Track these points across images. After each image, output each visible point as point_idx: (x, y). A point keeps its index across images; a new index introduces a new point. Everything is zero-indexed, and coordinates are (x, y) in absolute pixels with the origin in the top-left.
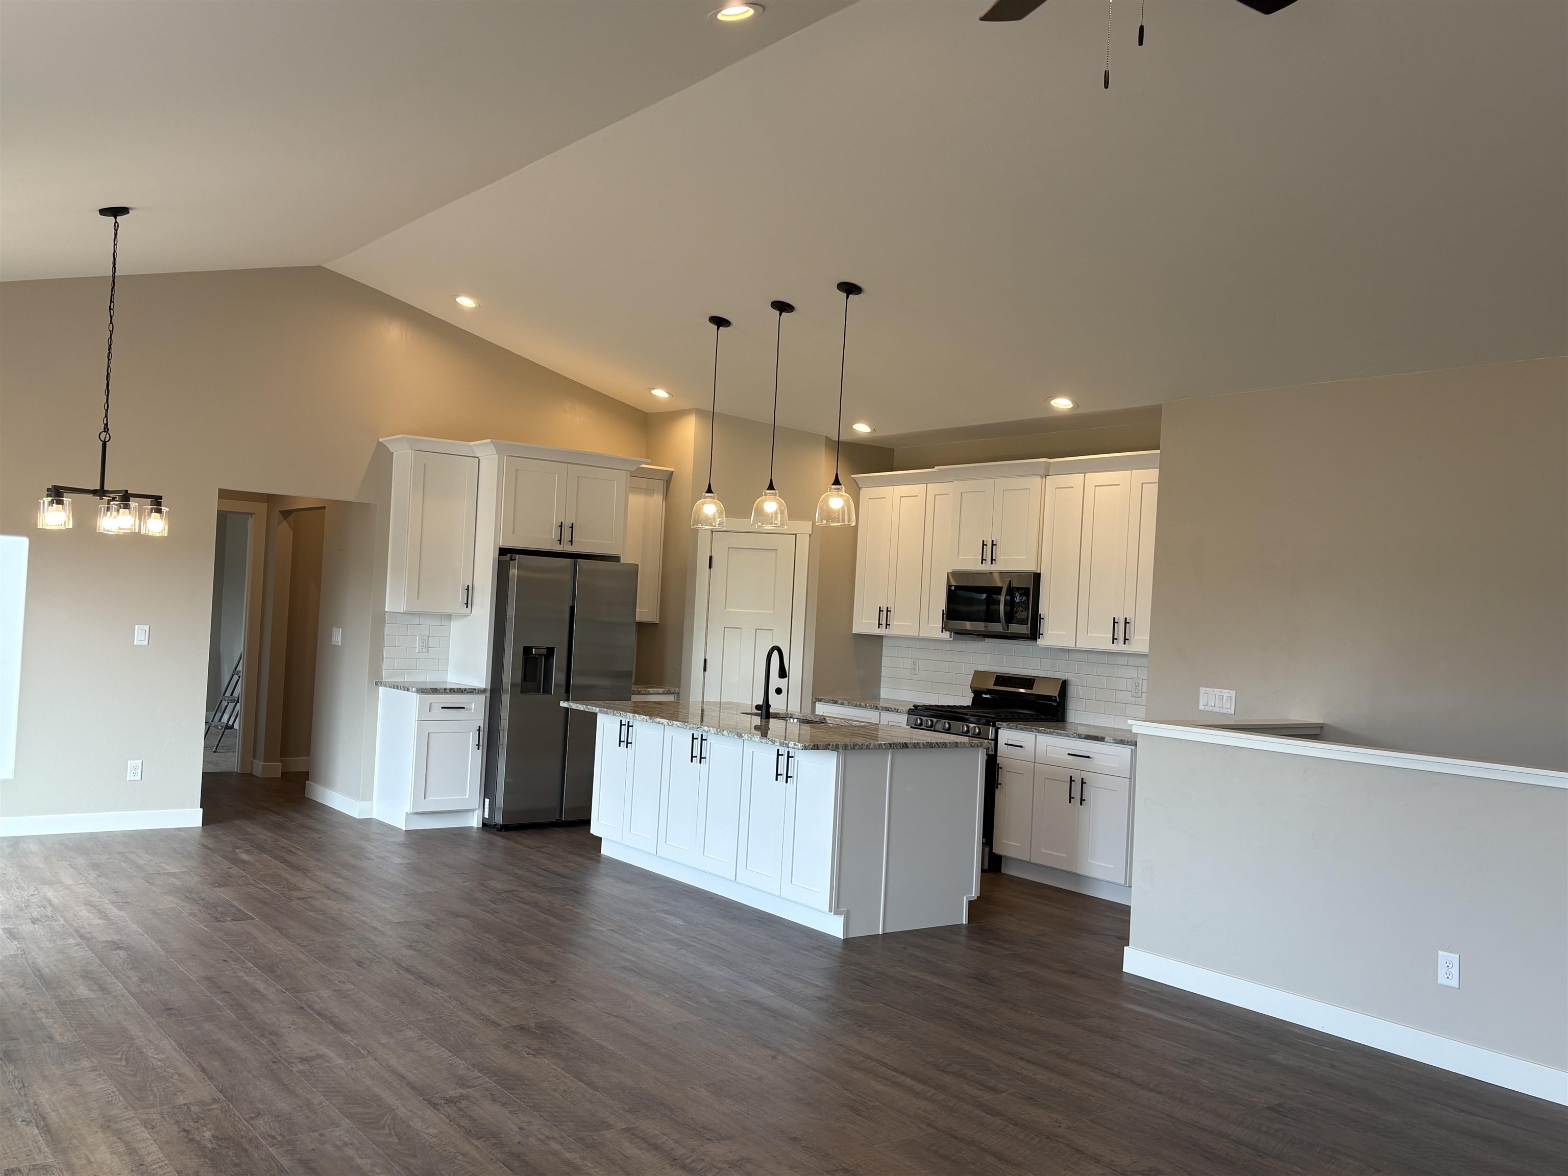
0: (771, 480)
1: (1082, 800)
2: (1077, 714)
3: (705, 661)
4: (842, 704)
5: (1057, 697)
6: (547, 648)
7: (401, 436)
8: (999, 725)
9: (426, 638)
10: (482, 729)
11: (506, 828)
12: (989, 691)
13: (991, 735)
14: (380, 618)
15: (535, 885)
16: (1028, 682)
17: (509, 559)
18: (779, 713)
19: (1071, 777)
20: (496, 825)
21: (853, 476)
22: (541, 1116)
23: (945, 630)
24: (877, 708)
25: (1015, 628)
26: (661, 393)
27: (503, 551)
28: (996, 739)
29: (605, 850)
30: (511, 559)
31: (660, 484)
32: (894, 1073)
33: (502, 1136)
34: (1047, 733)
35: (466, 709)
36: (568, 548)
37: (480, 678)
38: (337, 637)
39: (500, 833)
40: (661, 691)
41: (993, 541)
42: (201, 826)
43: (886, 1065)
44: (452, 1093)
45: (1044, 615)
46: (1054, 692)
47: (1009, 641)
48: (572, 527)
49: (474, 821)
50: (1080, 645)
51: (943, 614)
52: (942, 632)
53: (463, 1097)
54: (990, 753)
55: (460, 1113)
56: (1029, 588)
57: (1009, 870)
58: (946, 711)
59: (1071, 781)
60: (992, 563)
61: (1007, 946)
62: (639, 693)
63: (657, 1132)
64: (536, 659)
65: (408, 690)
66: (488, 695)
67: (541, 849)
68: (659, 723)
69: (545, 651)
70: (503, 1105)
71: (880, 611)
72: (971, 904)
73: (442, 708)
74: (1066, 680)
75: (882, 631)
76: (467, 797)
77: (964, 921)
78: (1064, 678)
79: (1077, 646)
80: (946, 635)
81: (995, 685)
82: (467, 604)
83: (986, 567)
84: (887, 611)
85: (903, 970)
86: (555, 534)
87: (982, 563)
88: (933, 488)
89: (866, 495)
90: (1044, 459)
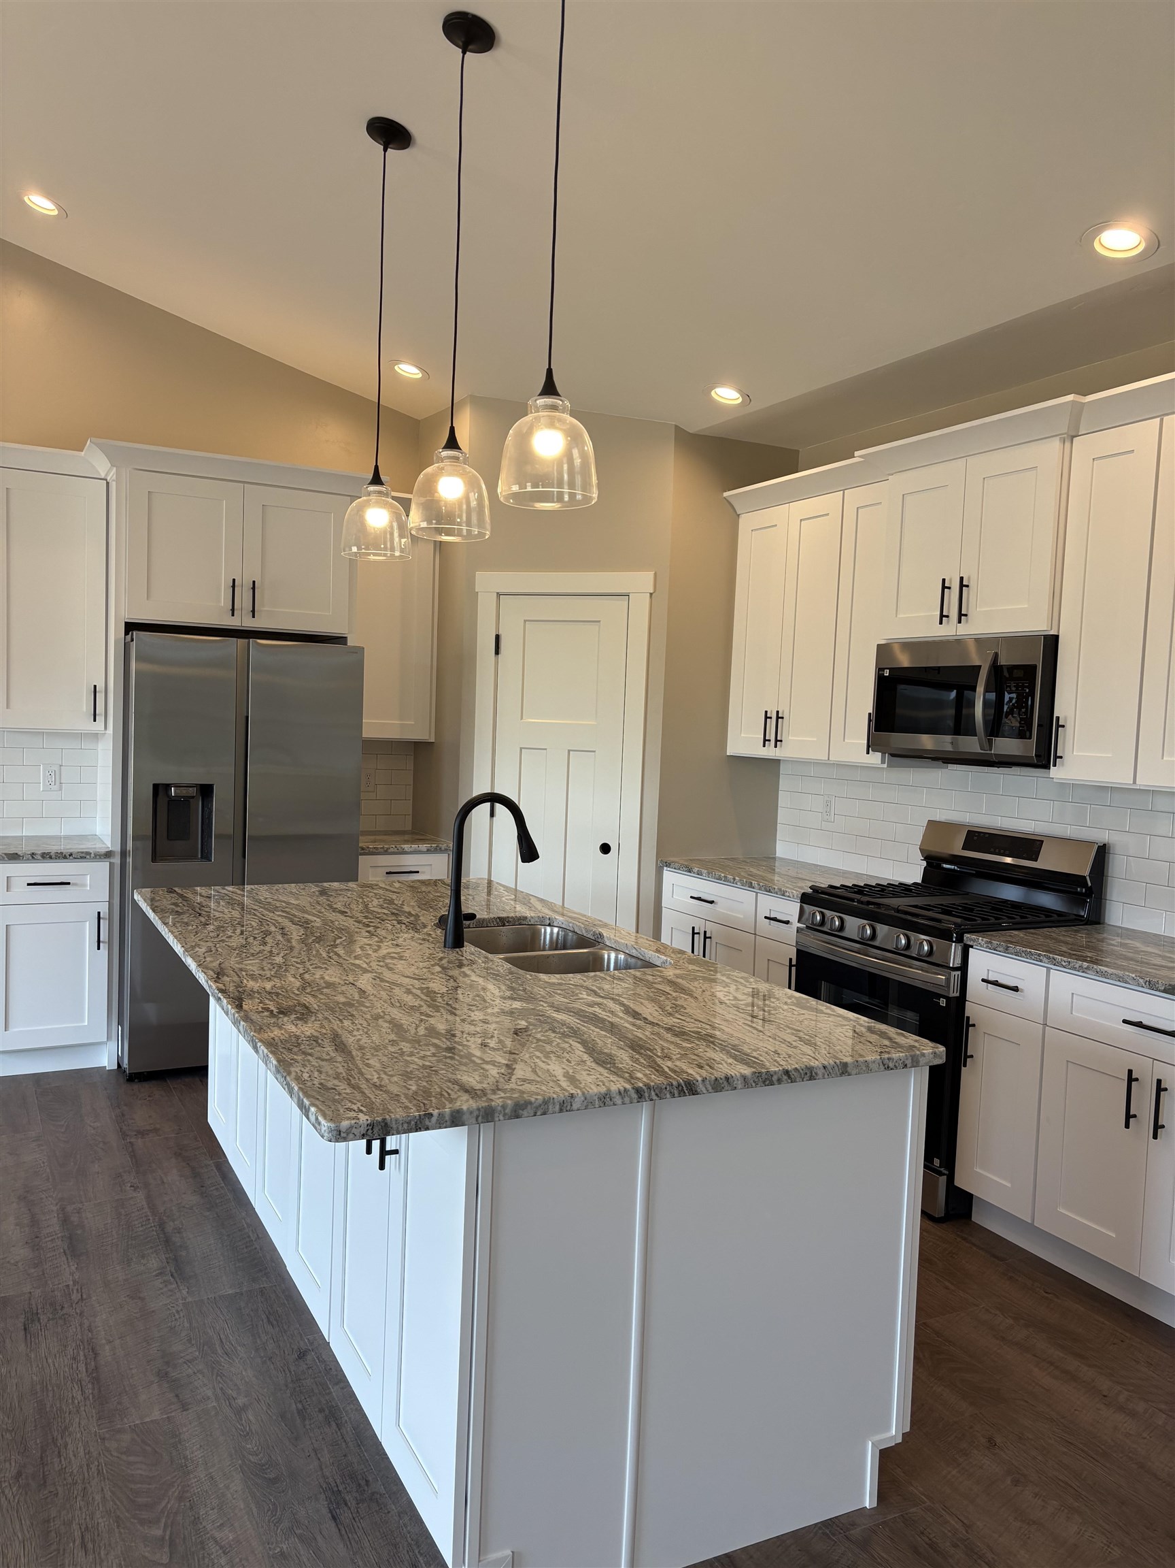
0: (452, 431)
1: (1157, 1126)
4: (699, 873)
5: (1088, 878)
6: (196, 785)
8: (971, 940)
9: (56, 769)
10: (104, 916)
12: (954, 859)
13: (955, 959)
16: (1027, 846)
17: (137, 640)
19: (1130, 1072)
20: (127, 1071)
21: (726, 494)
23: (872, 751)
24: (751, 886)
25: (1007, 745)
26: (408, 370)
27: (130, 627)
28: (964, 968)
30: (140, 640)
34: (1071, 968)
35: (75, 884)
36: (249, 623)
40: (424, 847)
41: (962, 578)
45: (1066, 719)
46: (1083, 869)
47: (995, 769)
48: (254, 588)
49: (108, 1061)
50: (1142, 782)
51: (870, 720)
52: (868, 753)
54: (952, 995)
56: (1034, 667)
58: (868, 903)
59: (1131, 1079)
60: (960, 622)
64: (183, 802)
69: (193, 791)
71: (766, 717)
72: (887, 1457)
73: (29, 884)
74: (1105, 845)
75: (769, 752)
76: (86, 1024)
77: (868, 1500)
78: (1102, 837)
79: (1138, 782)
80: (875, 758)
81: (964, 847)
82: (95, 715)
83: (950, 630)
84: (778, 718)
86: (224, 600)
87: (941, 623)
88: (856, 496)
89: (746, 523)
90: (1070, 397)
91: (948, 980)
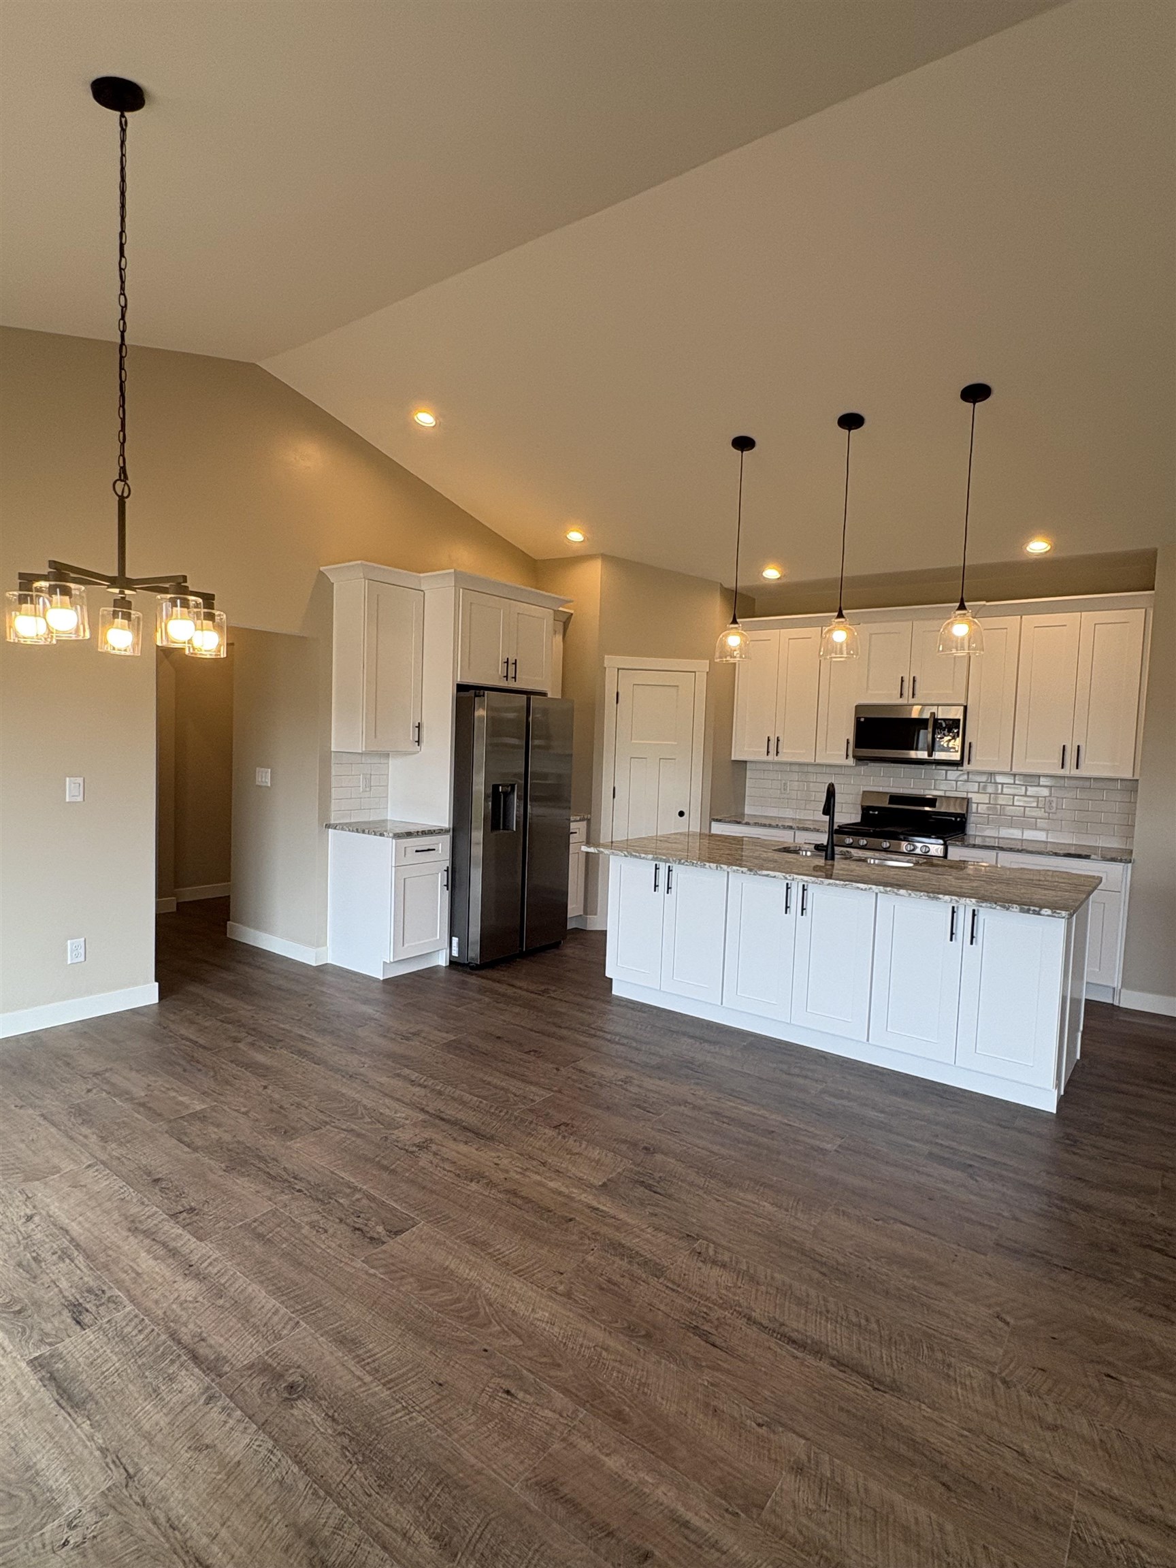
0: (840, 609)
3: (614, 789)
5: (965, 815)
6: (510, 784)
7: (359, 562)
10: (449, 869)
11: (480, 967)
14: (325, 760)
16: (932, 802)
17: (473, 696)
23: (850, 758)
25: (941, 755)
26: (574, 537)
27: (461, 688)
29: (616, 991)
30: (476, 696)
35: (436, 850)
36: (514, 685)
37: (443, 819)
38: (264, 777)
39: (471, 971)
41: (913, 677)
42: (157, 1001)
46: (961, 809)
48: (516, 664)
49: (442, 961)
50: (1017, 770)
51: (848, 743)
52: (847, 759)
56: (959, 720)
60: (912, 697)
69: (507, 788)
71: (768, 740)
73: (415, 852)
74: (969, 799)
78: (967, 796)
79: (1013, 770)
80: (851, 761)
81: (889, 803)
82: (418, 742)
83: (904, 701)
84: (777, 741)
86: (501, 670)
87: (901, 697)
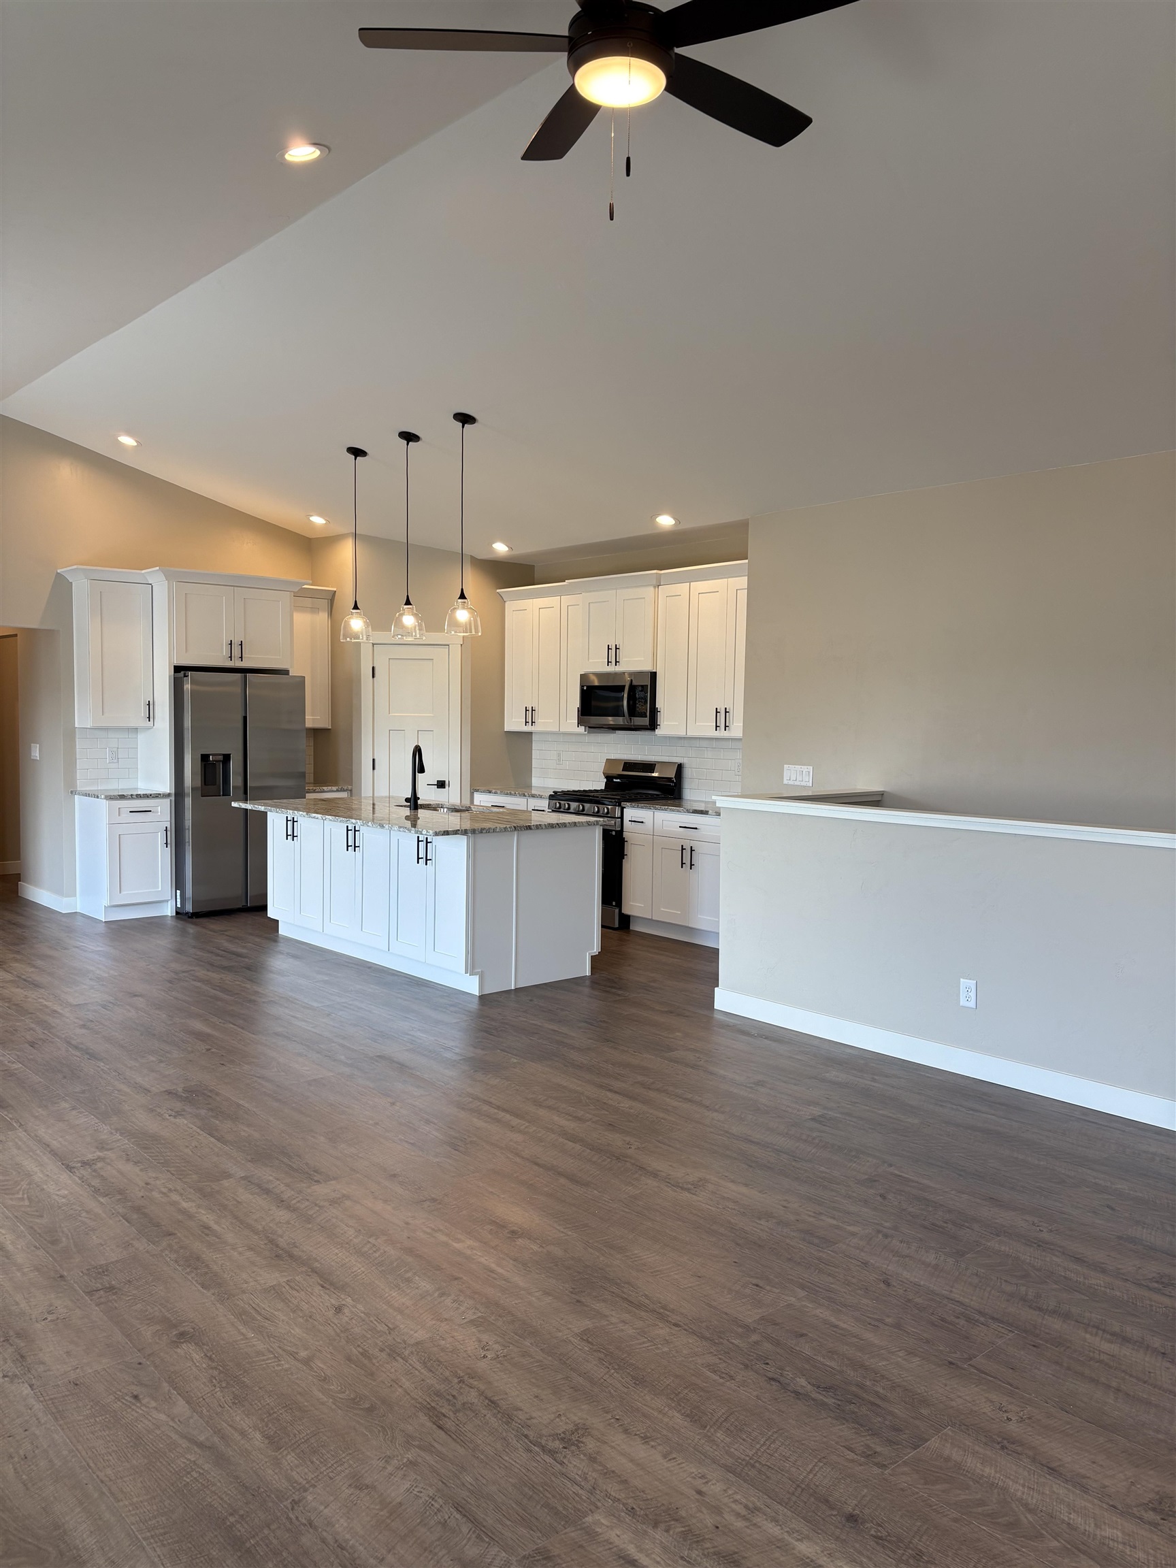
0: (408, 596)
1: (691, 865)
2: (692, 793)
3: (374, 760)
4: (496, 793)
5: (674, 779)
6: (224, 755)
7: (75, 567)
8: (624, 804)
9: (115, 749)
10: (169, 829)
11: (195, 915)
12: (619, 776)
13: (618, 814)
14: (70, 734)
15: (212, 965)
16: (650, 767)
17: (183, 676)
18: (430, 805)
19: (682, 846)
20: (187, 913)
21: (498, 591)
22: (168, 1171)
23: (580, 725)
24: (524, 795)
25: (638, 721)
26: (318, 520)
27: (178, 669)
28: (622, 817)
29: (282, 931)
30: (185, 676)
31: (325, 603)
32: (496, 1111)
33: (127, 1192)
34: (662, 810)
35: (153, 812)
36: (238, 664)
37: (165, 784)
38: (36, 753)
39: (190, 920)
40: (334, 788)
41: (616, 645)
43: (490, 1103)
44: (90, 1156)
45: (660, 708)
46: (671, 774)
47: (634, 732)
48: (241, 645)
49: (169, 910)
50: (690, 734)
51: (578, 711)
52: (578, 727)
53: (100, 1159)
54: (617, 829)
55: (94, 1173)
56: (647, 686)
57: (635, 927)
58: (580, 795)
59: (683, 849)
60: (616, 665)
61: (620, 992)
62: (314, 792)
63: (271, 1178)
64: (213, 765)
65: (98, 797)
66: (173, 798)
67: (225, 933)
68: (314, 817)
69: (221, 758)
70: (136, 1163)
71: (526, 710)
72: (593, 958)
73: (130, 812)
74: (681, 764)
75: (528, 728)
76: (160, 889)
77: (588, 973)
78: (679, 760)
79: (688, 734)
80: (582, 729)
81: (623, 770)
82: (149, 718)
83: (612, 669)
84: (532, 710)
85: (525, 1019)
86: (225, 651)
87: (608, 665)
88: (566, 600)
89: (510, 606)
90: (655, 571)
91: (615, 823)
